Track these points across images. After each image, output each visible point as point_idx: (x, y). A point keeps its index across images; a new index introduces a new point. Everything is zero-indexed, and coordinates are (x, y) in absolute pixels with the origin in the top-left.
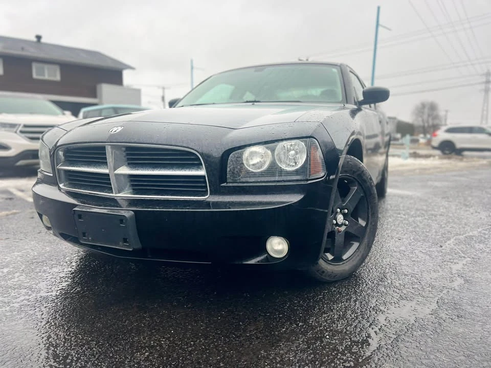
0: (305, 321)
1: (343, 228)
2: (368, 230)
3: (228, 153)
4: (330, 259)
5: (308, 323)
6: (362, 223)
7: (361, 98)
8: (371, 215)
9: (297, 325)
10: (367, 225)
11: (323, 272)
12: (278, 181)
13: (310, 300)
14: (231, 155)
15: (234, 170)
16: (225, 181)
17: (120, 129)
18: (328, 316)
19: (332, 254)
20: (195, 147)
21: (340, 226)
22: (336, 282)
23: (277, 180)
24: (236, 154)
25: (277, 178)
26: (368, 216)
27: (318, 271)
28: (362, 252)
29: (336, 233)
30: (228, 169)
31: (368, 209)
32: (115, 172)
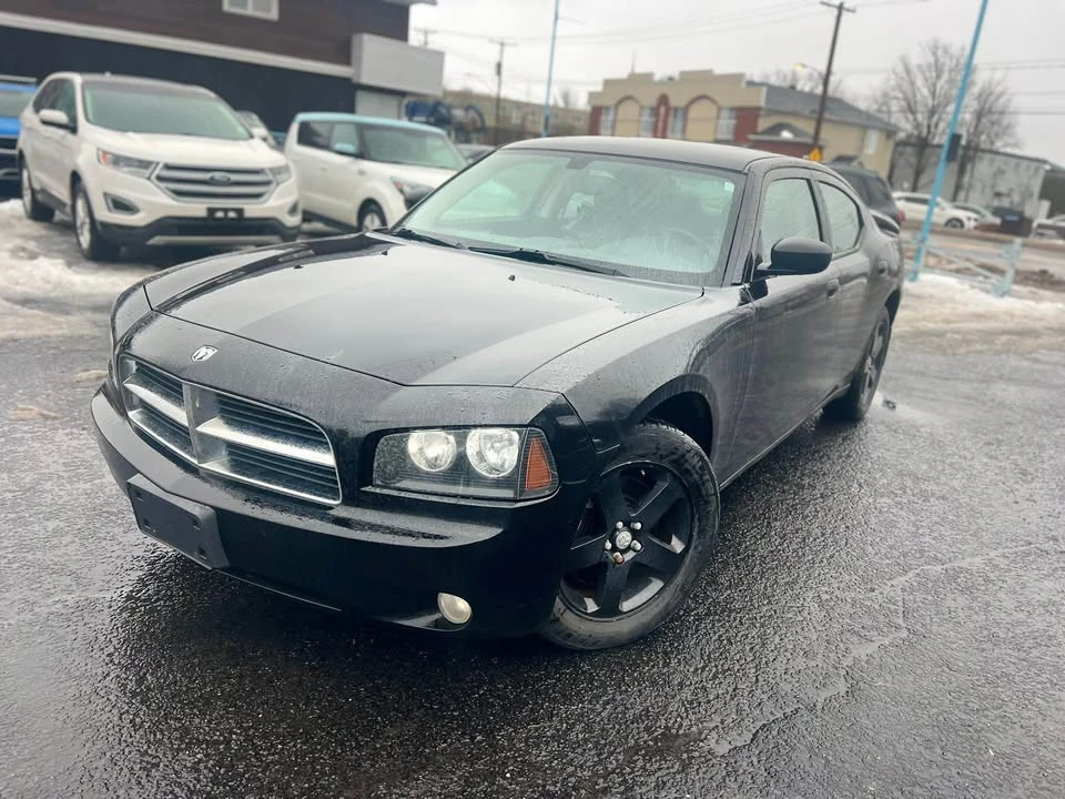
0: (489, 734)
1: (630, 556)
2: (687, 560)
3: (376, 436)
4: (589, 611)
5: (494, 737)
6: (677, 545)
7: (766, 264)
8: (699, 533)
9: (472, 739)
10: (686, 551)
11: (570, 635)
12: (463, 497)
13: (526, 687)
14: (382, 440)
15: (385, 466)
16: (370, 483)
17: (211, 353)
18: (537, 729)
19: (597, 604)
20: (318, 417)
21: (623, 552)
22: (600, 651)
23: (460, 493)
24: (391, 439)
25: (461, 490)
26: (691, 535)
27: (558, 633)
28: (667, 600)
29: (611, 566)
30: (375, 465)
31: (693, 519)
32: (199, 429)
